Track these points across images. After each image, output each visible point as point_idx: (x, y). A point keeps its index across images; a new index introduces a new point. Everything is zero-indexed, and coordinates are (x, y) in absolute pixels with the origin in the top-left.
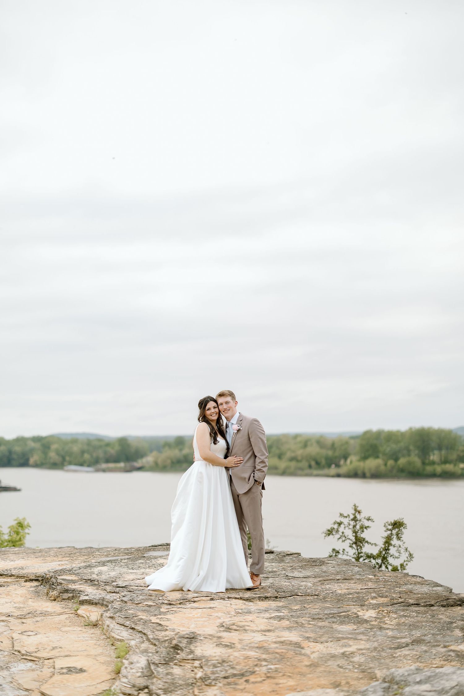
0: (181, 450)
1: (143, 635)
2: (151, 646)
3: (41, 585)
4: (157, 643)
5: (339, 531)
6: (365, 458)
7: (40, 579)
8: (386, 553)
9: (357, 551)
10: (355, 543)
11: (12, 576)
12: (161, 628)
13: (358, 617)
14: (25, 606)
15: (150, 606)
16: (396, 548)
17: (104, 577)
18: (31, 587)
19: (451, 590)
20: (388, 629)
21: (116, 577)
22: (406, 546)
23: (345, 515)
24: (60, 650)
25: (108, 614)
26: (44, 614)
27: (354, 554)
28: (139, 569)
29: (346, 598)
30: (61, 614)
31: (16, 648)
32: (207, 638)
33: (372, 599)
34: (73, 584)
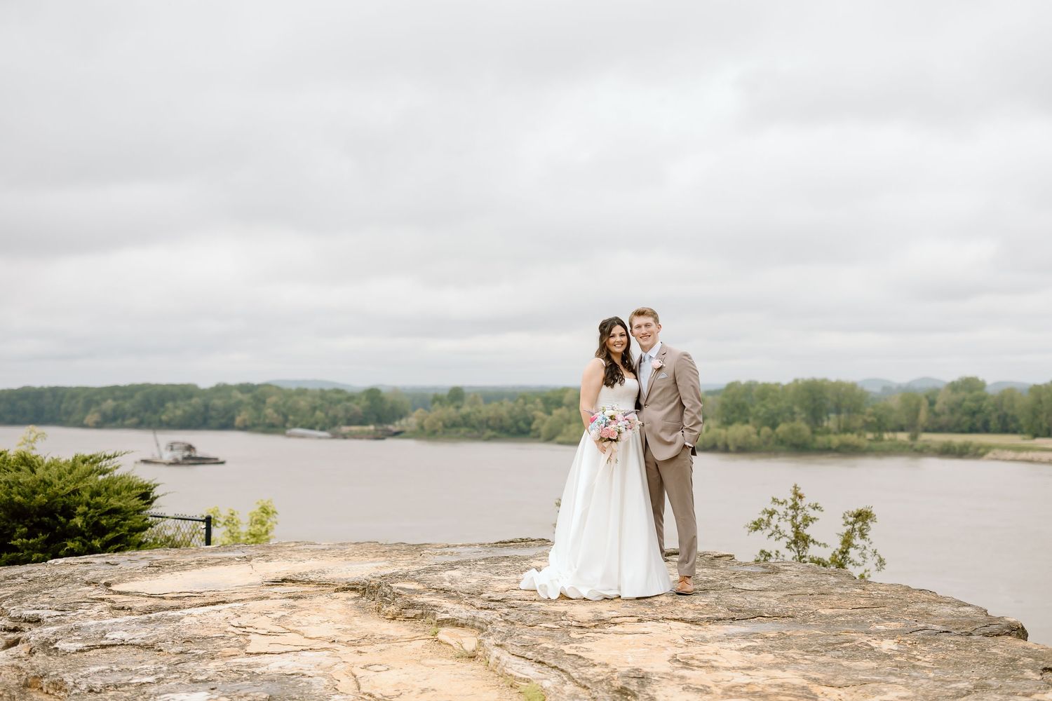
0: (458, 407)
1: (561, 672)
2: (579, 689)
3: (362, 596)
4: (588, 685)
5: (770, 524)
6: (728, 423)
7: (360, 587)
8: (843, 558)
9: (797, 554)
10: (795, 543)
11: (310, 582)
12: (584, 662)
13: (872, 649)
14: (353, 627)
15: (551, 629)
16: (859, 551)
17: (462, 586)
18: (348, 599)
19: (986, 611)
20: (925, 668)
21: (482, 587)
22: (873, 547)
23: (781, 500)
24: (434, 693)
25: (491, 640)
26: (385, 639)
27: (793, 559)
28: (507, 574)
29: (837, 621)
30: (412, 640)
31: (363, 690)
32: (664, 678)
33: (877, 623)
34: (419, 596)
